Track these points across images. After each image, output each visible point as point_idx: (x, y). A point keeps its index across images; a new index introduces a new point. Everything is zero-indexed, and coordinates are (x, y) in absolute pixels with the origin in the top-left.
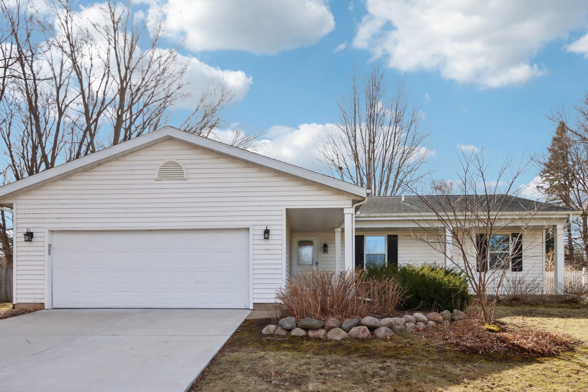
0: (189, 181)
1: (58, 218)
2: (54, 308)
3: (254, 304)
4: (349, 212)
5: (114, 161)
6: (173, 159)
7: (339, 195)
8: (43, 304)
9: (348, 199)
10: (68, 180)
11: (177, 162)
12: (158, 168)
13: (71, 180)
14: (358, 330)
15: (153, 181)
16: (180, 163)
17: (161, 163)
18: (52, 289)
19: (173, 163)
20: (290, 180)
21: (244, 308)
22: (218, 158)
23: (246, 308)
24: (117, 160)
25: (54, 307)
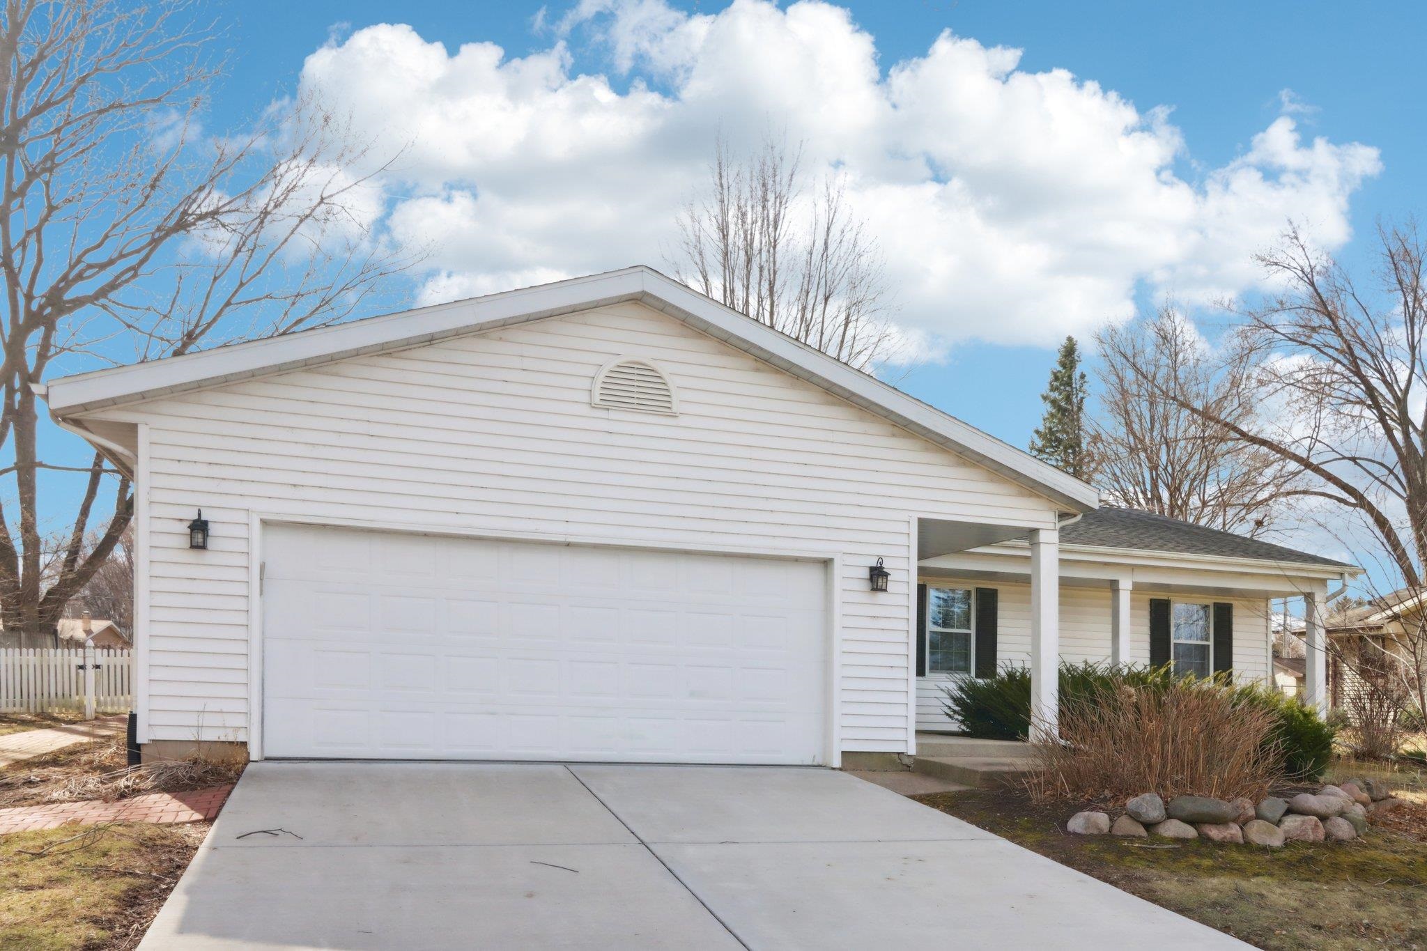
0: (683, 421)
1: (295, 485)
2: (268, 759)
3: (845, 754)
4: (1049, 539)
5: (474, 336)
6: (644, 355)
7: (1030, 496)
8: (244, 744)
9: (1050, 510)
10: (327, 374)
11: (653, 365)
12: (601, 375)
13: (337, 375)
14: (1302, 825)
15: (586, 410)
16: (664, 369)
17: (611, 363)
18: (263, 700)
19: (643, 367)
20: (927, 450)
21: (810, 763)
22: (757, 370)
23: (815, 763)
24: (483, 336)
25: (268, 754)
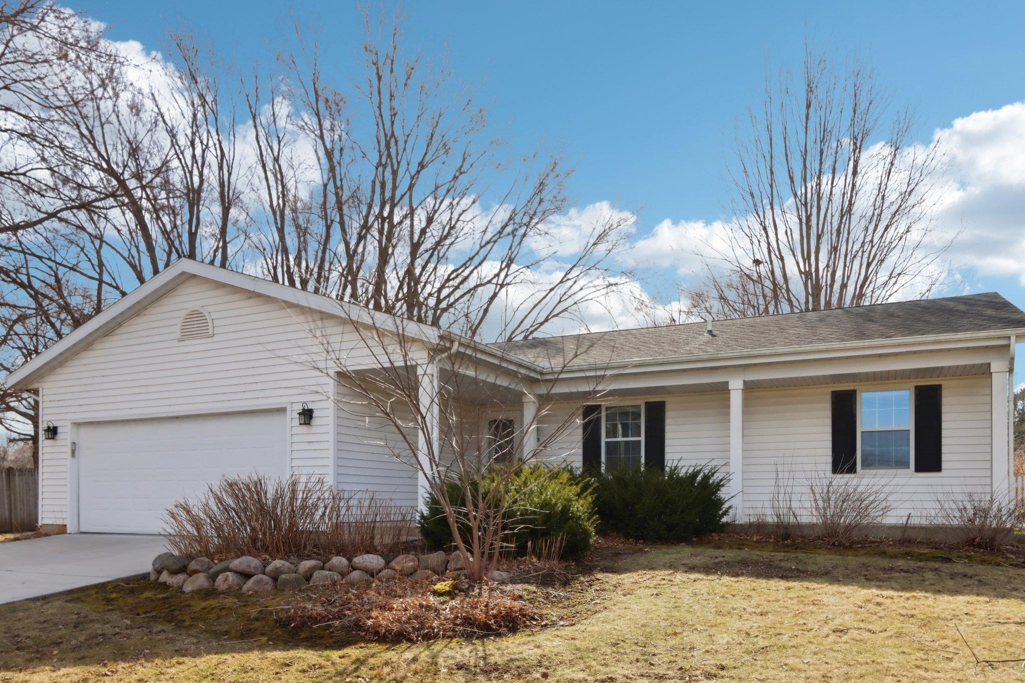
0: (216, 338)
1: (81, 405)
2: (79, 533)
6: (198, 305)
8: (65, 525)
11: (201, 310)
12: (179, 322)
15: (175, 343)
16: (206, 311)
17: (183, 314)
19: (198, 312)
25: (80, 530)
